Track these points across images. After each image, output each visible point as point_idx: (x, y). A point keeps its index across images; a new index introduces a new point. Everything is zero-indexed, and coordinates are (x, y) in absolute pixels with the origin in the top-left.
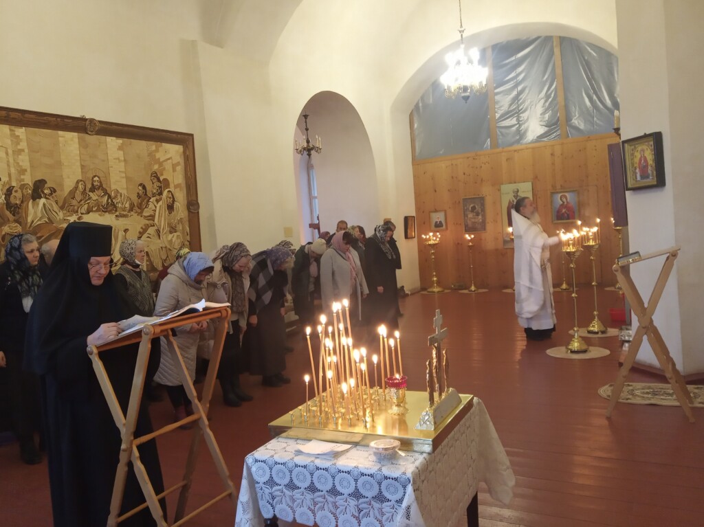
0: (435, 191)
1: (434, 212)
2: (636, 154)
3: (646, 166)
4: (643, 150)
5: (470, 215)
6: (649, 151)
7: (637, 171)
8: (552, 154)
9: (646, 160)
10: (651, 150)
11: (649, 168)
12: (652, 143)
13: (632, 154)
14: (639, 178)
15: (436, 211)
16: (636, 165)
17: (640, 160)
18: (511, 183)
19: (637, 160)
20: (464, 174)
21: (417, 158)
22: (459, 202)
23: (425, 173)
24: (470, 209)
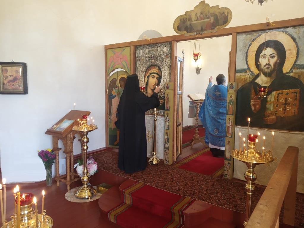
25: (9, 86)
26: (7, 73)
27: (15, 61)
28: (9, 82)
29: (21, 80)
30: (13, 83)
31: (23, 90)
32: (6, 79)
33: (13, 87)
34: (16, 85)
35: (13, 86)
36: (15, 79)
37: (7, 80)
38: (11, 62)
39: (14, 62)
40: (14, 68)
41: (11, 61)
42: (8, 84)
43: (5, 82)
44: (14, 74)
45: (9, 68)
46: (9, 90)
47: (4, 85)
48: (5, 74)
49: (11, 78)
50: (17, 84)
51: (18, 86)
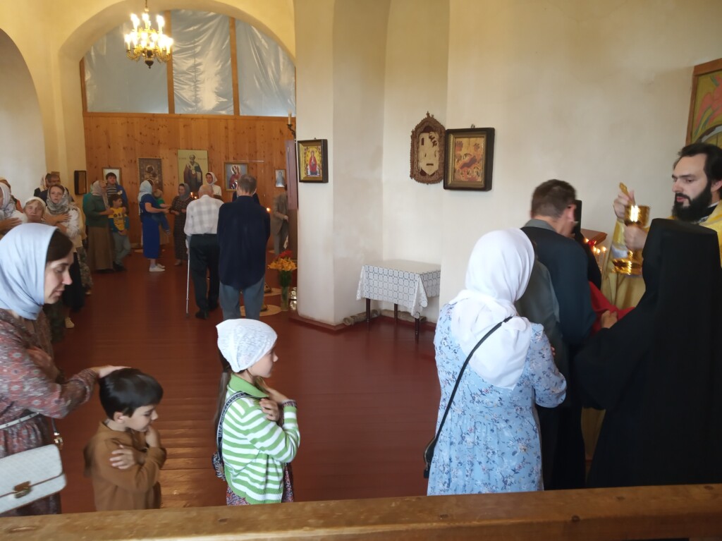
0: (109, 147)
1: (107, 168)
2: (308, 153)
3: (315, 164)
4: (313, 152)
5: (147, 176)
6: (318, 153)
7: (308, 167)
8: (226, 128)
9: (315, 160)
10: (320, 153)
11: (317, 167)
12: (320, 147)
13: (305, 153)
14: (309, 173)
15: (110, 167)
16: (308, 163)
17: (311, 160)
18: (187, 149)
19: (308, 159)
20: (141, 133)
21: (89, 110)
22: (135, 162)
23: (97, 127)
24: (147, 169)
25: (462, 174)
26: (461, 150)
27: (478, 126)
28: (462, 167)
29: (481, 162)
30: (469, 169)
31: (483, 183)
32: (458, 161)
33: (468, 176)
34: (473, 172)
35: (468, 174)
36: (473, 161)
37: (461, 163)
38: (470, 127)
39: (476, 127)
40: (473, 140)
41: (468, 127)
42: (461, 172)
43: (457, 167)
44: (472, 151)
45: (465, 141)
46: (463, 182)
47: (455, 172)
48: (459, 152)
49: (467, 159)
50: (475, 170)
51: (475, 174)
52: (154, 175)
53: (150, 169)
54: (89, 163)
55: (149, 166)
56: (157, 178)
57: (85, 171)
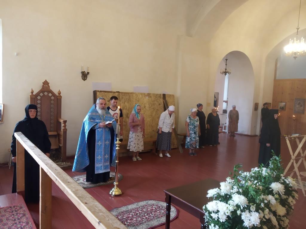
0: (283, 93)
1: (280, 102)
5: (298, 106)
15: (281, 102)
20: (298, 87)
21: (277, 78)
22: (293, 100)
23: (279, 85)
24: (298, 103)
52: (301, 106)
53: (299, 103)
54: (273, 100)
55: (299, 102)
56: (302, 107)
57: (271, 103)
